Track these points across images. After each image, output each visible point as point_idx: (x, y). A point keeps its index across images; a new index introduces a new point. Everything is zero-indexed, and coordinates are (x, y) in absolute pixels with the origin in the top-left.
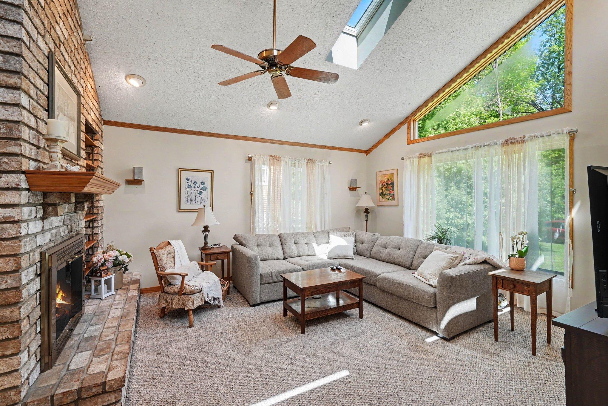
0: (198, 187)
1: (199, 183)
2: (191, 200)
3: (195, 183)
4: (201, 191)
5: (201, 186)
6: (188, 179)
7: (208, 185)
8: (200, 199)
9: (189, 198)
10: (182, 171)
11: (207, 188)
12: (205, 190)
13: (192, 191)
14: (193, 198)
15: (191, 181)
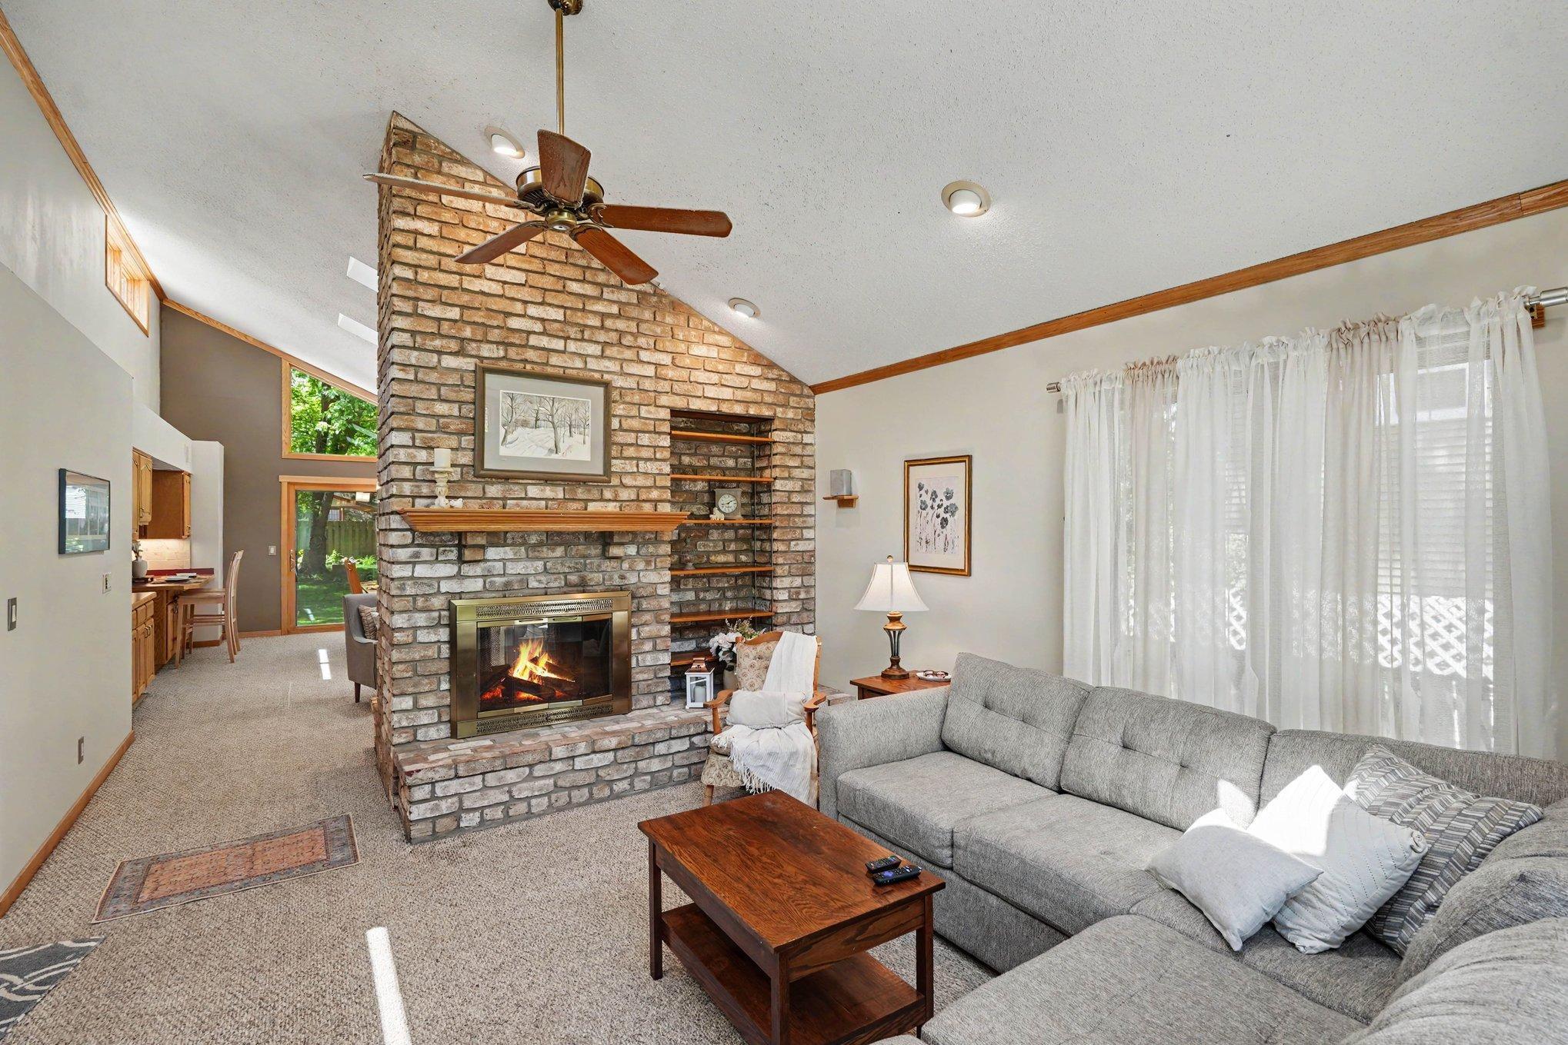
0: (939, 506)
1: (941, 496)
2: (927, 542)
3: (934, 495)
4: (945, 516)
5: (946, 503)
6: (921, 487)
7: (959, 500)
8: (942, 537)
9: (924, 538)
10: (911, 468)
11: (956, 508)
12: (953, 514)
13: (929, 518)
14: (931, 538)
15: (927, 492)
